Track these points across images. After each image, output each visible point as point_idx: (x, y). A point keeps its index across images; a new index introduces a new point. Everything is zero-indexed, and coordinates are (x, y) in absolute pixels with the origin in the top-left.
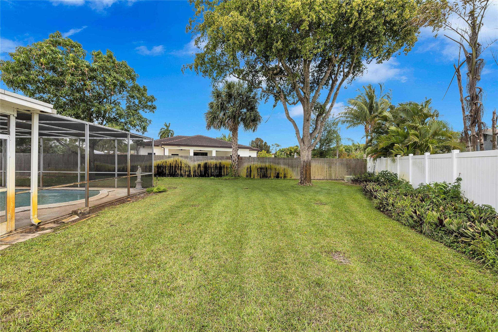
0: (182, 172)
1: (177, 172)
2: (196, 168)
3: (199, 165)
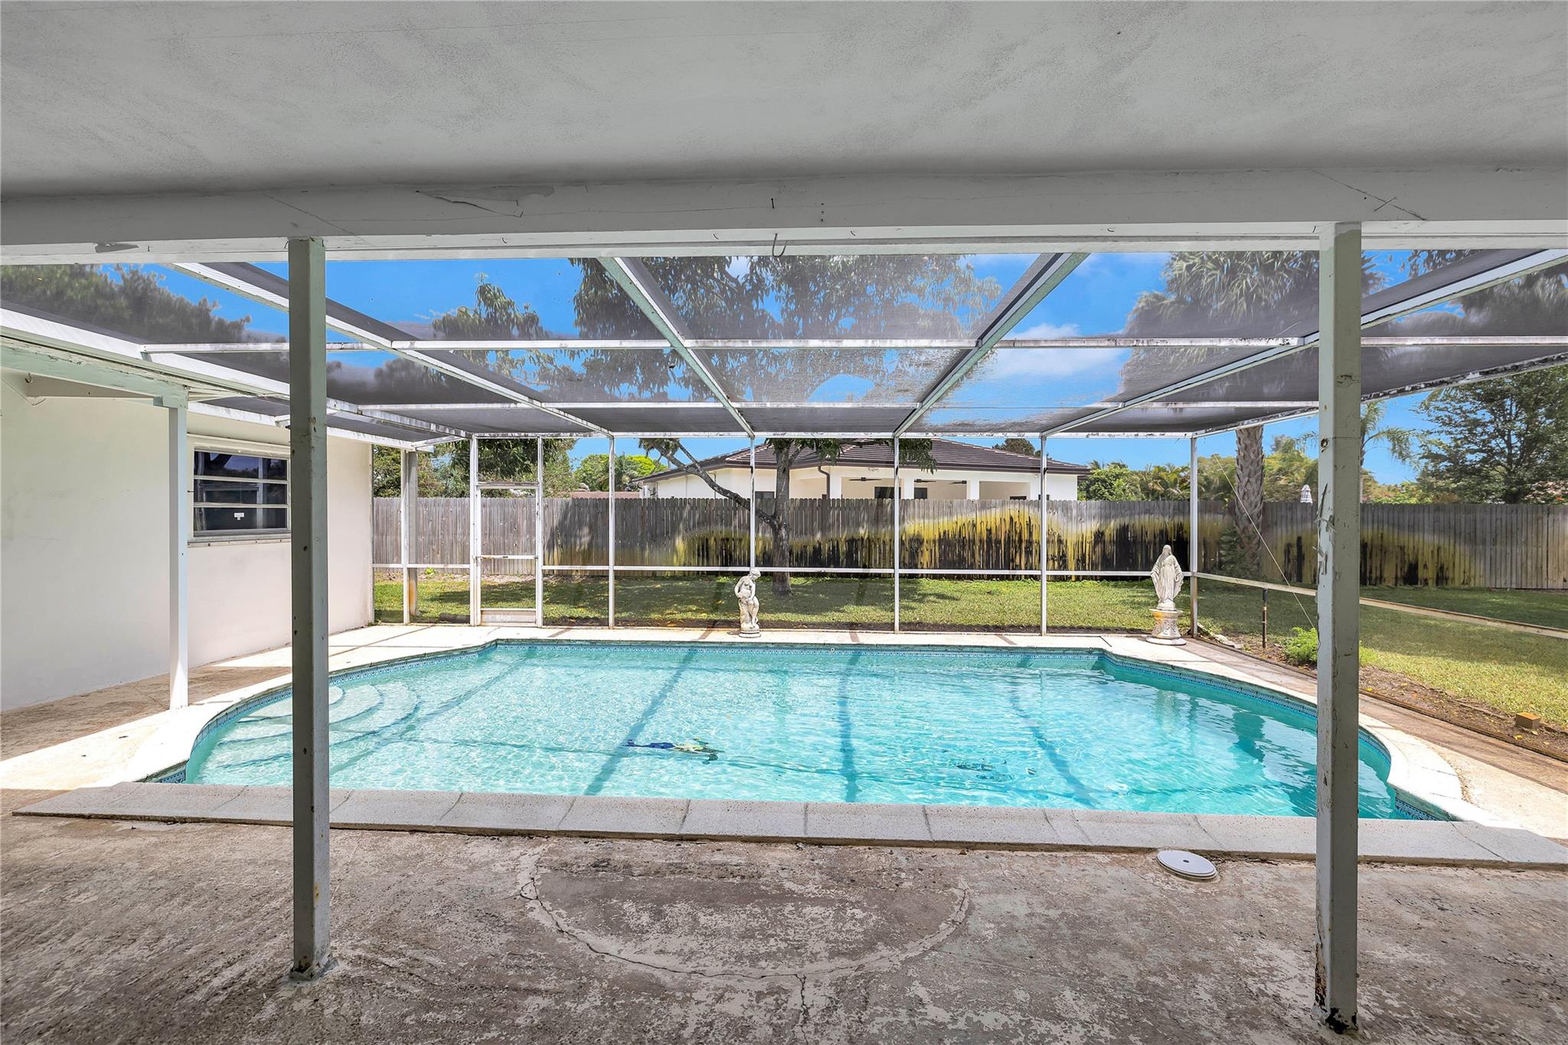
2: (1088, 548)
3: (1099, 536)
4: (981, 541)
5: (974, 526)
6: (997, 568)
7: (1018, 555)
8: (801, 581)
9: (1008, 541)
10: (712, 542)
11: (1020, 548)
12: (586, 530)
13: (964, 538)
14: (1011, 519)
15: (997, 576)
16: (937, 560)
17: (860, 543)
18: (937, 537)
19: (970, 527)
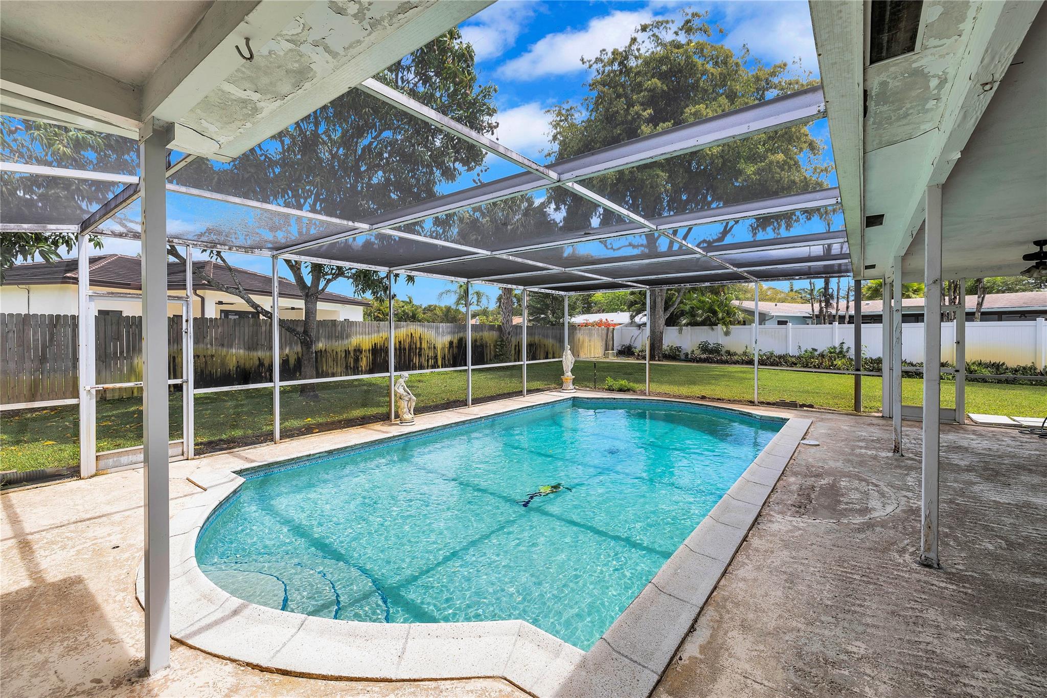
0: (423, 359)
1: (413, 361)
2: (446, 350)
3: (451, 343)
7: (415, 359)
9: (410, 348)
14: (411, 335)
16: (371, 363)
18: (371, 348)
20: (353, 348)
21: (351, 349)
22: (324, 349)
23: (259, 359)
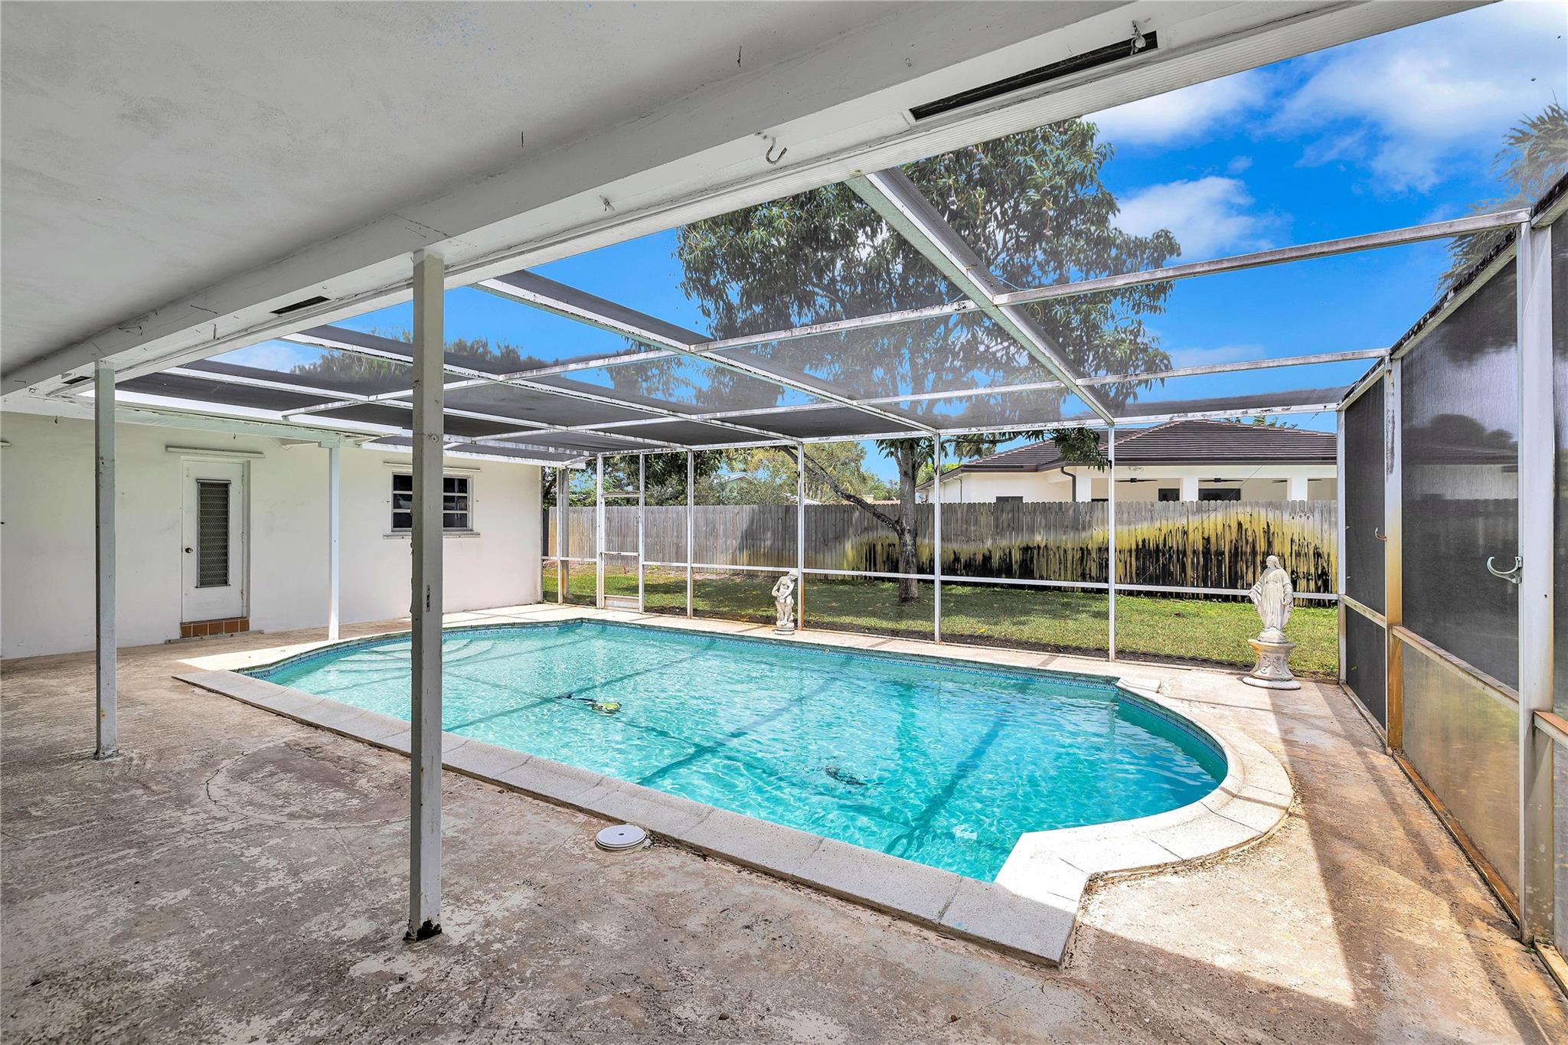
4: (1194, 552)
5: (1185, 533)
6: (1218, 585)
7: (1251, 570)
8: (967, 590)
9: (1236, 554)
10: (879, 548)
11: (1254, 563)
12: (769, 535)
13: (1170, 548)
14: (1240, 525)
15: (1218, 596)
16: (1134, 573)
17: (1036, 552)
18: (1134, 547)
19: (1180, 535)
20: (1096, 546)
21: (1093, 546)
22: (1043, 545)
23: (955, 553)
